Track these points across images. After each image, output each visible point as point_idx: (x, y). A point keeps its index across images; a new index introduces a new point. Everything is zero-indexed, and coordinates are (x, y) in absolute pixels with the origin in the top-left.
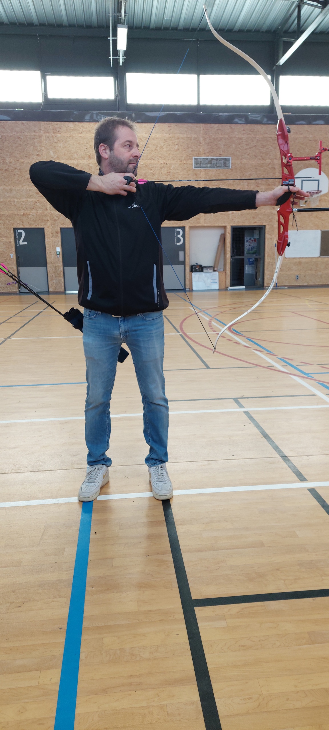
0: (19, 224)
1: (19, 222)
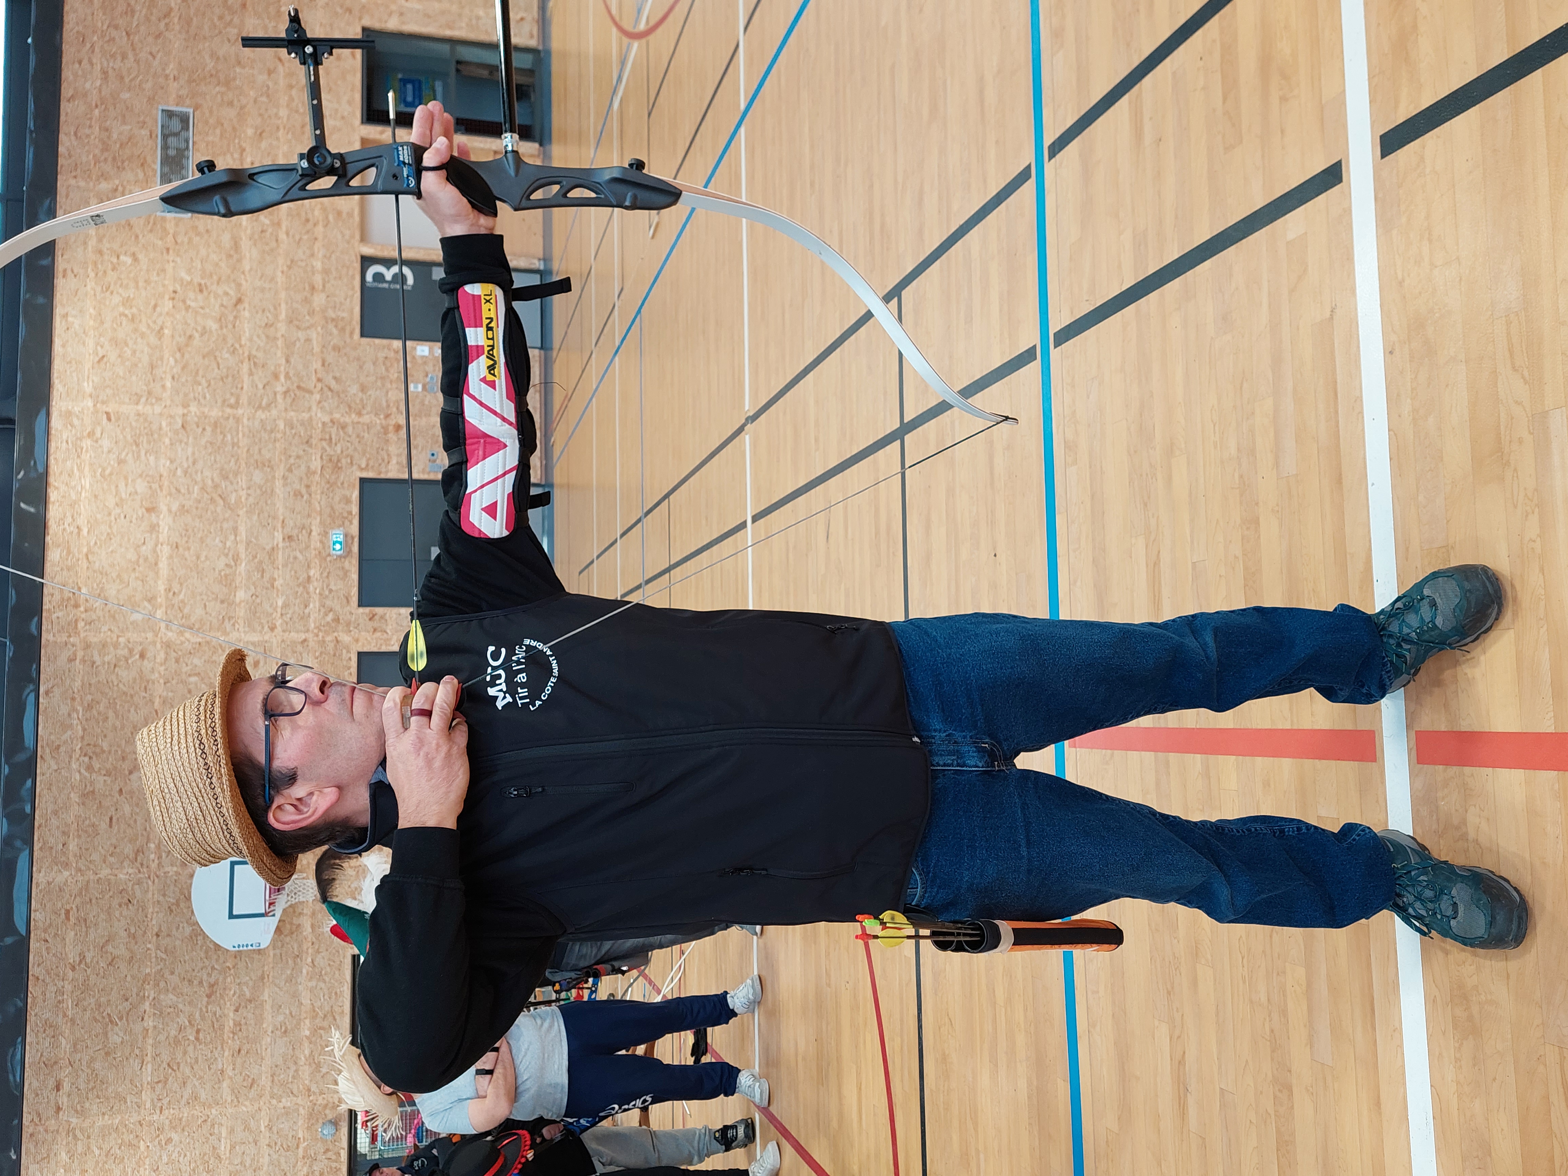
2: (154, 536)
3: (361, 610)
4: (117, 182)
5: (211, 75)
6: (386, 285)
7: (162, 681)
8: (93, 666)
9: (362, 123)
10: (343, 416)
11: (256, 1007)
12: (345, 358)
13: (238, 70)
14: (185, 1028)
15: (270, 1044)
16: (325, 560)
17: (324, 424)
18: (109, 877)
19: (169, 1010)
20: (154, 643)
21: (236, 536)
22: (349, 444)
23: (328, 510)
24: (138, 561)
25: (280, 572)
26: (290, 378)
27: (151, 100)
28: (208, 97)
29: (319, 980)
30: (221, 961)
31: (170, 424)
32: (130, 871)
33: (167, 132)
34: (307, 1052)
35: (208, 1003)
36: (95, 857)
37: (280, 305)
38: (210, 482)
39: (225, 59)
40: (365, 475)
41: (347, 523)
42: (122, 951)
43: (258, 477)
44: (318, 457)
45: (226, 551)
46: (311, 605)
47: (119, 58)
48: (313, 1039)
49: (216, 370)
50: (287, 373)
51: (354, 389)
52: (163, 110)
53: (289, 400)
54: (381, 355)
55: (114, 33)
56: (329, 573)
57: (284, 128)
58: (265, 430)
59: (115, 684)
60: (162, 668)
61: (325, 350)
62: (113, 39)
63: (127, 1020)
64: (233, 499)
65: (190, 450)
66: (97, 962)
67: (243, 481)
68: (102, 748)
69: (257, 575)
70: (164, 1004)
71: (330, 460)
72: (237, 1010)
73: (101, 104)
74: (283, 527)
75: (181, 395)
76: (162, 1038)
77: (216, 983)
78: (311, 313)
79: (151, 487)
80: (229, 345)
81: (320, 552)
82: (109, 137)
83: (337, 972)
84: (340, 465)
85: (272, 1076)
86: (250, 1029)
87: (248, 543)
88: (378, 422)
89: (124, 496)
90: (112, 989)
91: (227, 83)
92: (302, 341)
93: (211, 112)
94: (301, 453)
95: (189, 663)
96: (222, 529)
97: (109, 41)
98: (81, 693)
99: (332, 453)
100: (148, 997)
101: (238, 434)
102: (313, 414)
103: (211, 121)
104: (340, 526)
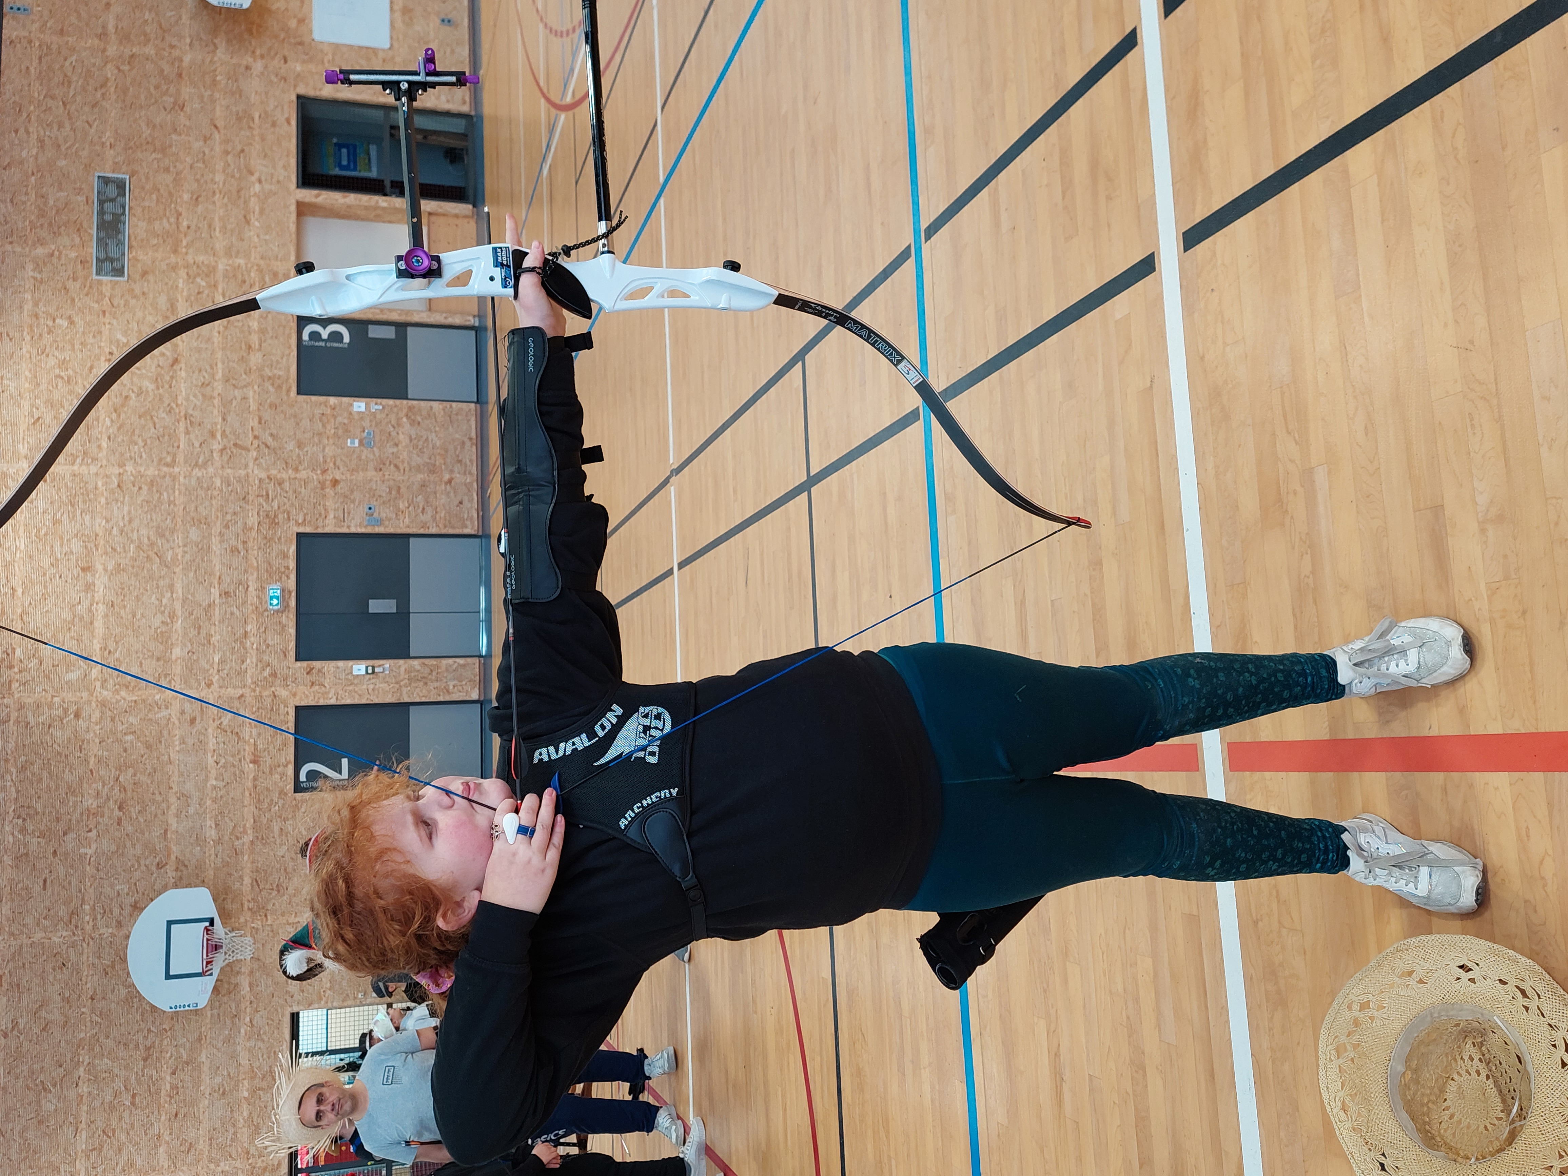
0: (282, 775)
1: (278, 777)
2: (89, 595)
3: (299, 664)
4: (53, 247)
5: (148, 143)
6: (322, 344)
7: (97, 740)
8: (26, 727)
9: (298, 187)
10: (279, 472)
11: (193, 1069)
12: (282, 415)
13: (174, 137)
14: (121, 1093)
15: (208, 1107)
16: (263, 615)
17: (261, 480)
18: (43, 941)
19: (104, 1075)
20: (89, 702)
21: (172, 593)
22: (286, 500)
23: (265, 565)
24: (73, 620)
25: (217, 628)
26: (226, 437)
27: (88, 167)
28: (144, 164)
29: (257, 1040)
30: (158, 1023)
31: (106, 483)
32: (65, 934)
33: (104, 198)
34: (245, 1114)
35: (144, 1067)
36: (29, 920)
37: (216, 365)
38: (146, 540)
39: (161, 126)
40: (301, 530)
41: (284, 578)
42: (56, 1016)
43: (194, 534)
44: (255, 513)
45: (162, 608)
46: (248, 660)
47: (55, 127)
48: (252, 1101)
49: (153, 430)
50: (224, 431)
51: (291, 445)
52: (99, 177)
53: (225, 458)
54: (318, 412)
55: (50, 103)
56: (266, 628)
57: (220, 192)
58: (202, 488)
59: (50, 744)
60: (98, 727)
61: (261, 408)
62: (50, 108)
63: (61, 1088)
64: (169, 556)
65: (126, 509)
66: (31, 1028)
67: (179, 539)
68: (36, 809)
69: (194, 632)
70: (99, 1068)
71: (267, 515)
72: (174, 1073)
73: (38, 171)
74: (220, 584)
75: (117, 454)
76: (97, 1104)
77: (153, 1046)
78: (248, 372)
79: (86, 547)
80: (165, 405)
81: (257, 608)
82: (45, 204)
83: (276, 1032)
84: (277, 521)
85: (210, 1139)
86: (187, 1091)
87: (184, 601)
88: (315, 477)
89: (59, 556)
90: (45, 1055)
91: (163, 150)
92: (239, 399)
93: (147, 178)
94: (238, 509)
95: (125, 722)
96: (158, 588)
97: (45, 111)
98: (15, 754)
99: (269, 509)
100: (83, 1062)
101: (174, 492)
102: (250, 471)
103: (147, 187)
104: (277, 581)
